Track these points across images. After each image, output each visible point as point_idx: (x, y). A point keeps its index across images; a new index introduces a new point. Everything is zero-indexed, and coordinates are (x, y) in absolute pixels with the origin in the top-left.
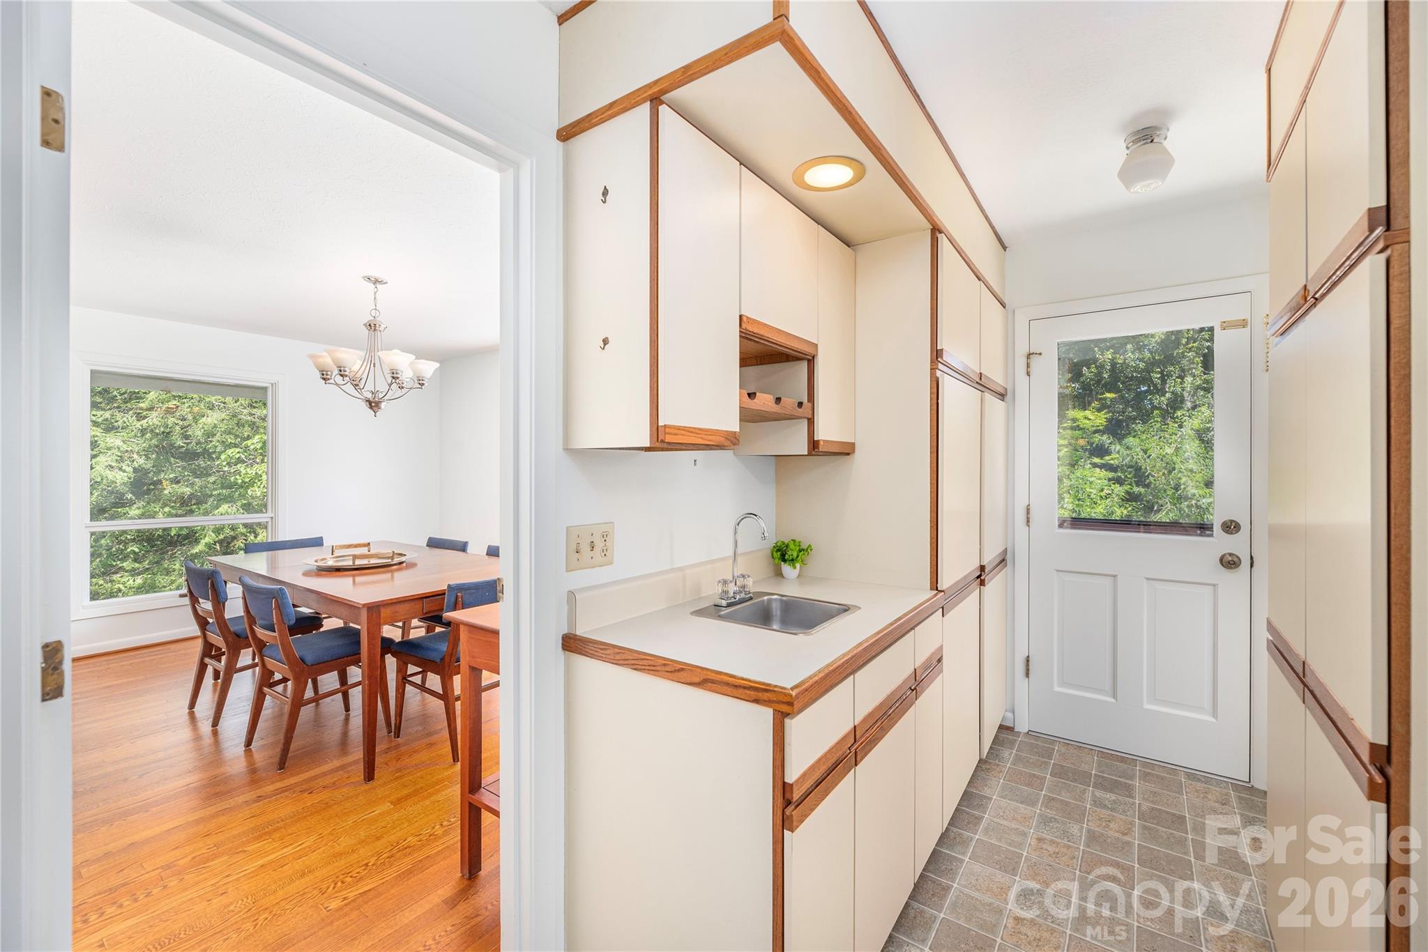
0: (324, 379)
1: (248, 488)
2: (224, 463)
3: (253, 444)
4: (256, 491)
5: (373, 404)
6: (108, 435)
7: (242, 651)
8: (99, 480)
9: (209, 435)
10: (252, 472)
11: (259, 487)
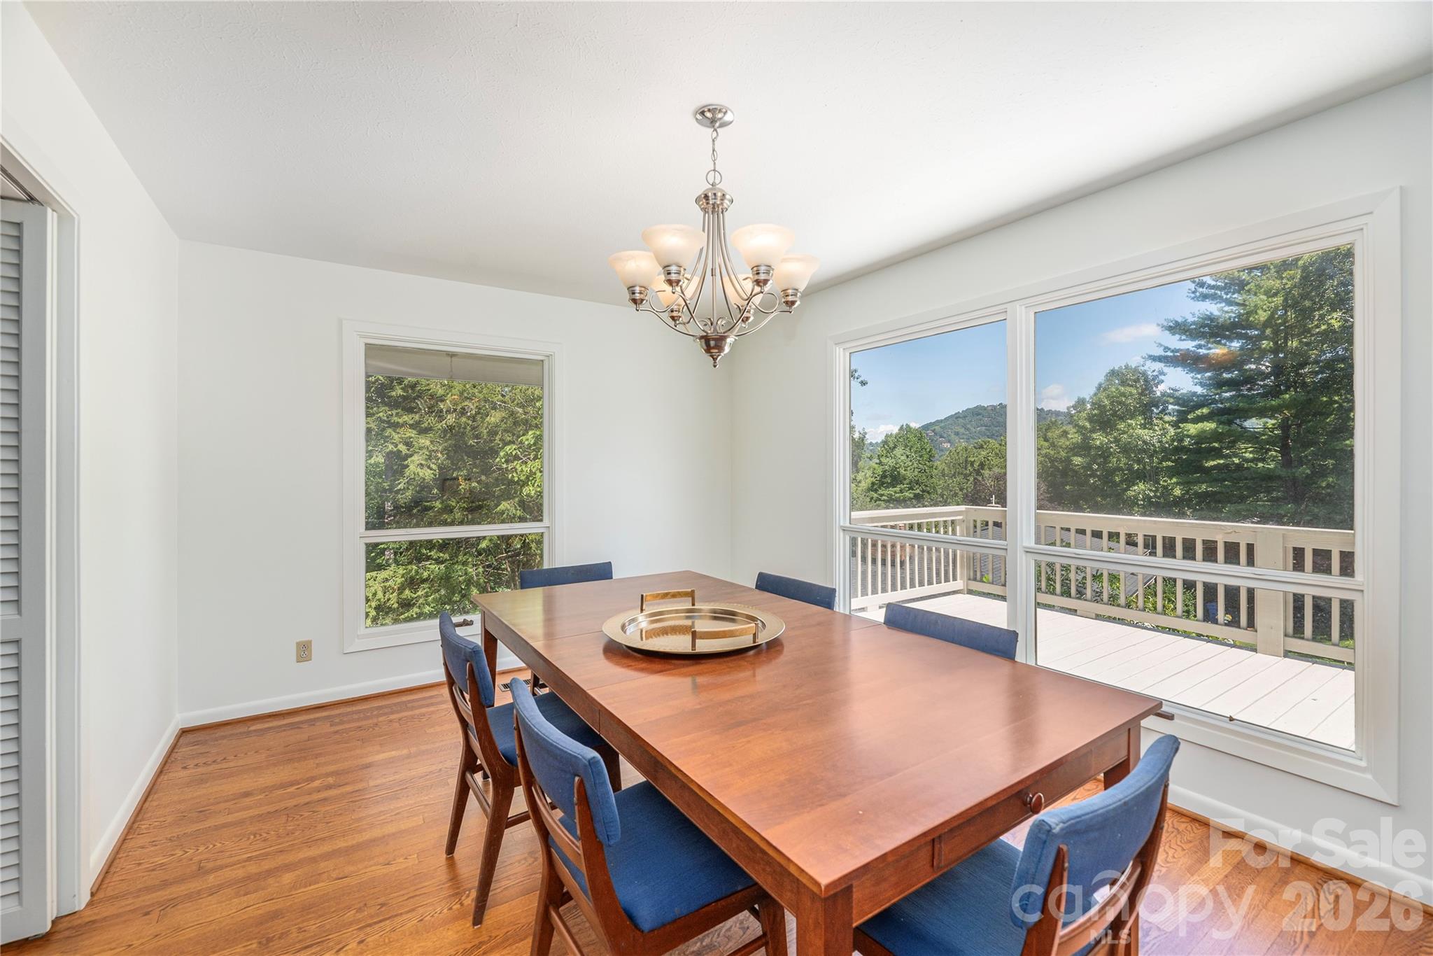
0: (634, 301)
1: (523, 486)
2: (503, 460)
3: (527, 440)
4: (529, 490)
5: (712, 343)
6: (420, 437)
7: (515, 788)
8: (412, 477)
9: (493, 433)
10: (526, 469)
11: (533, 486)
